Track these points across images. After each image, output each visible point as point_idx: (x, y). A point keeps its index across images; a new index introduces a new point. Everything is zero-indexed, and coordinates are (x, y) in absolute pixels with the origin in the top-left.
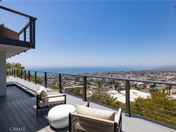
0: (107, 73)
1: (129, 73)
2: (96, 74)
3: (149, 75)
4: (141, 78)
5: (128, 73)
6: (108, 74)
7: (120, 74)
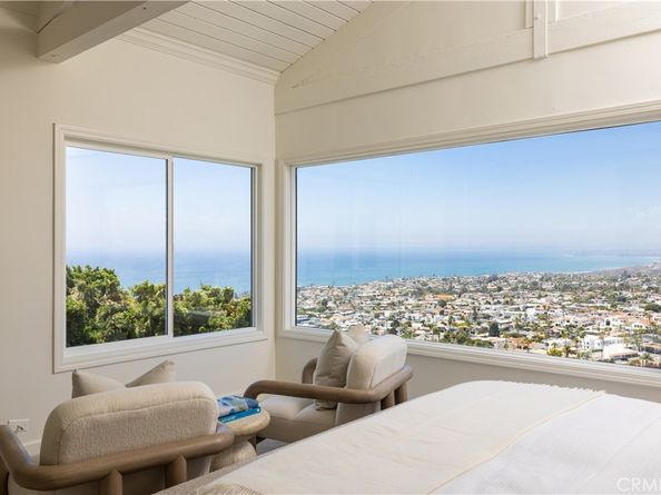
0: (409, 287)
1: (535, 286)
2: (346, 294)
3: (649, 300)
4: (610, 319)
5: (532, 290)
6: (419, 293)
7: (484, 290)
